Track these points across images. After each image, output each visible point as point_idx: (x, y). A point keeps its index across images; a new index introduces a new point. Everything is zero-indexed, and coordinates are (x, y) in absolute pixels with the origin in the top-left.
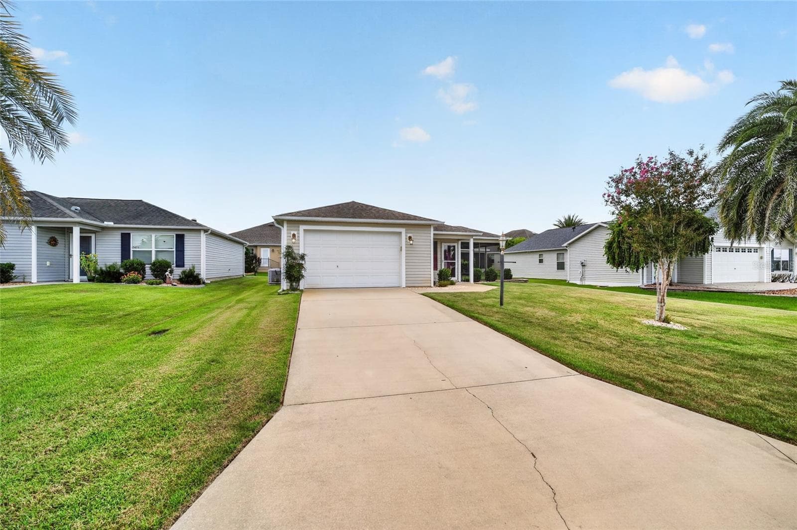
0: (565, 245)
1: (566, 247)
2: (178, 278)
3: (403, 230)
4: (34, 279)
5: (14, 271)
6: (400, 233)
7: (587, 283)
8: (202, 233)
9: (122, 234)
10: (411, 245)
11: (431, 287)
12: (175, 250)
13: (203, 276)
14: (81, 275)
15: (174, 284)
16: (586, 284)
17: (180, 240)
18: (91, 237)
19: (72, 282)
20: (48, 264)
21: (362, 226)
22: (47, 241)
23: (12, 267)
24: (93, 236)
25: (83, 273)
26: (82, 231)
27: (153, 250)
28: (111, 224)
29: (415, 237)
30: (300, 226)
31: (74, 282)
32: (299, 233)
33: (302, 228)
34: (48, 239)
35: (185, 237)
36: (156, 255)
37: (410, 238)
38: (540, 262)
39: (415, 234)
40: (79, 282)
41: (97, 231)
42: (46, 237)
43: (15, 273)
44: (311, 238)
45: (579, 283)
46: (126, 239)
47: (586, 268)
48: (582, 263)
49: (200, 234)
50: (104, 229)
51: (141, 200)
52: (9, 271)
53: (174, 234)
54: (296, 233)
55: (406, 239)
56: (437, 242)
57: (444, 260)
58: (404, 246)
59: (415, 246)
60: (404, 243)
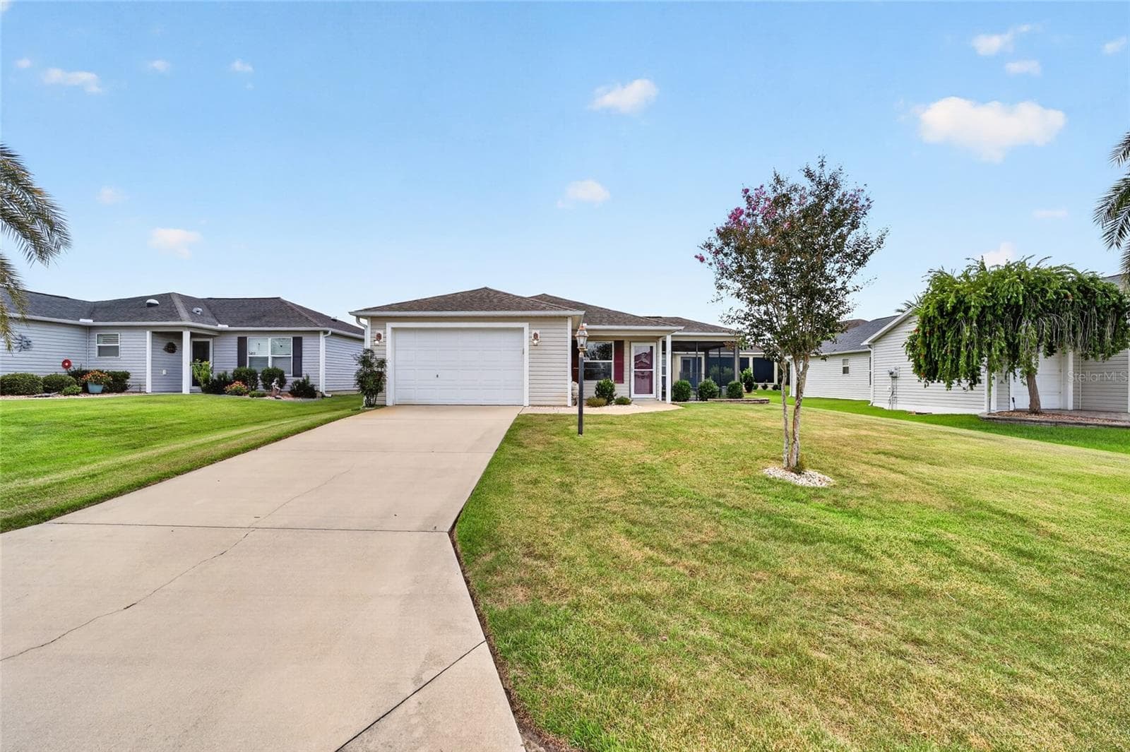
0: (866, 343)
1: (869, 346)
2: (289, 390)
3: (525, 325)
4: (149, 389)
5: (128, 380)
6: (522, 330)
7: (899, 407)
8: (322, 335)
9: (239, 338)
10: (534, 345)
11: (566, 406)
12: (292, 356)
13: (322, 387)
14: (193, 385)
15: (277, 396)
16: (898, 409)
17: (298, 343)
18: (208, 342)
19: (181, 392)
20: (164, 372)
21: (474, 321)
22: (163, 347)
23: (126, 375)
24: (211, 340)
25: (195, 382)
26: (193, 335)
27: (270, 356)
28: (225, 327)
29: (542, 335)
30: (387, 324)
31: (183, 393)
32: (385, 333)
33: (390, 325)
34: (165, 345)
35: (303, 341)
36: (273, 362)
37: (536, 335)
38: (844, 373)
39: (542, 331)
40: (189, 393)
41: (215, 336)
42: (163, 343)
43: (129, 382)
44: (404, 339)
45: (887, 407)
46: (242, 344)
47: (899, 383)
48: (891, 373)
49: (319, 336)
50: (221, 332)
51: (279, 298)
52: (123, 380)
53: (290, 337)
54: (381, 332)
55: (530, 337)
56: (623, 341)
57: (636, 368)
58: (526, 347)
59: (543, 348)
60: (527, 343)
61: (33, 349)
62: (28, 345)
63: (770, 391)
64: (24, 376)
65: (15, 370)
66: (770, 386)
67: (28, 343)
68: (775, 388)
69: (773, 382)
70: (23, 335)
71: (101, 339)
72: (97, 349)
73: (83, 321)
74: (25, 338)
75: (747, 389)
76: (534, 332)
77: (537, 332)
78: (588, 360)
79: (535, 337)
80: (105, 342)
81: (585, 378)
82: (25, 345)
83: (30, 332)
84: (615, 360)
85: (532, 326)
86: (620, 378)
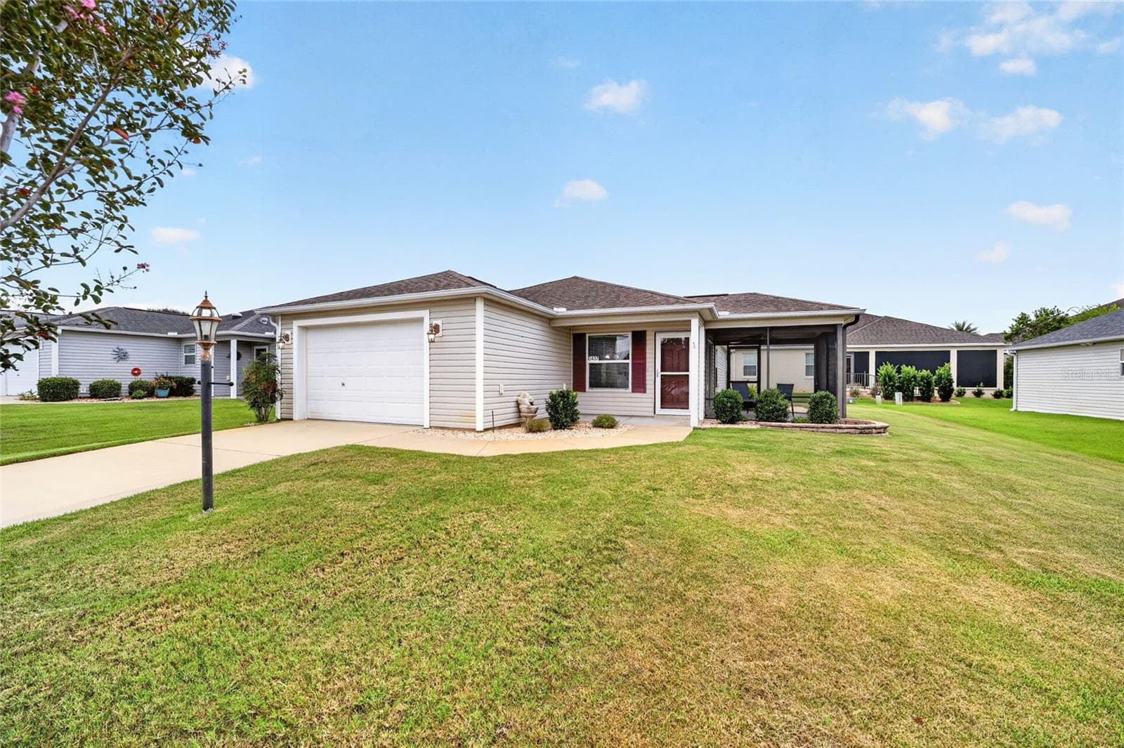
3: (424, 314)
6: (421, 320)
10: (433, 341)
11: (475, 430)
19: (230, 396)
29: (444, 326)
30: (296, 321)
32: (292, 333)
33: (297, 324)
38: (1122, 374)
39: (446, 320)
44: (315, 339)
55: (429, 331)
56: (645, 332)
57: (662, 371)
58: (427, 344)
59: (447, 345)
60: (426, 338)
61: (131, 359)
62: (125, 356)
63: (987, 400)
64: (103, 382)
65: (103, 377)
66: (988, 392)
67: (126, 354)
68: (998, 395)
69: (995, 386)
70: (120, 347)
71: (186, 349)
72: (184, 358)
73: (171, 334)
74: (122, 350)
75: (941, 396)
76: (435, 322)
77: (439, 322)
78: (596, 360)
79: (435, 329)
80: (190, 352)
81: (591, 386)
82: (122, 356)
83: (126, 345)
84: (633, 360)
85: (433, 316)
86: (639, 386)
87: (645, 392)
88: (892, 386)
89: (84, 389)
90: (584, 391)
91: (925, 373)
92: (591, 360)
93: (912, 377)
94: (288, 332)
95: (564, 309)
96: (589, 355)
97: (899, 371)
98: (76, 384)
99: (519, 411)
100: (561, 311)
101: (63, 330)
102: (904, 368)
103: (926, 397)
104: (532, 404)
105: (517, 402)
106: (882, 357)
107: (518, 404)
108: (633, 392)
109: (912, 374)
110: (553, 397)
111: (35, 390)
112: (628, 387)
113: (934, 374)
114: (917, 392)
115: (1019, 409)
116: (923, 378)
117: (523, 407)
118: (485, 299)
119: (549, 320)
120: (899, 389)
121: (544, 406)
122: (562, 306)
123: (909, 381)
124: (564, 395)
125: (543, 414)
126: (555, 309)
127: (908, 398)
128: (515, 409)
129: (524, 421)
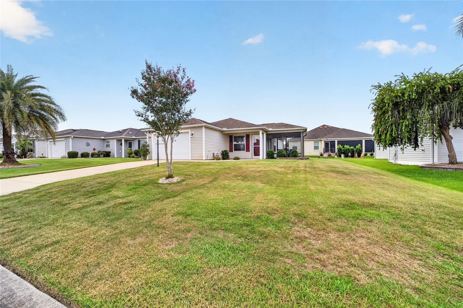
3: (189, 130)
4: (116, 157)
7: (398, 162)
11: (203, 160)
20: (120, 151)
22: (118, 144)
24: (132, 141)
28: (136, 137)
30: (153, 133)
32: (152, 136)
39: (195, 132)
40: (124, 157)
45: (393, 162)
46: (139, 142)
50: (134, 139)
52: (109, 154)
56: (249, 134)
57: (254, 145)
58: (190, 139)
59: (195, 138)
60: (190, 137)
64: (85, 153)
65: (84, 151)
67: (89, 144)
71: (107, 142)
72: (106, 145)
73: (102, 138)
75: (357, 155)
76: (192, 133)
77: (193, 133)
78: (236, 143)
79: (192, 134)
80: (107, 143)
81: (234, 150)
82: (88, 145)
83: (89, 141)
84: (246, 142)
85: (192, 131)
86: (248, 150)
87: (249, 152)
88: (341, 152)
89: (79, 155)
90: (232, 152)
91: (352, 147)
92: (234, 143)
93: (348, 149)
94: (150, 136)
95: (226, 129)
96: (234, 141)
97: (344, 147)
98: (78, 153)
99: (214, 156)
100: (225, 129)
101: (73, 137)
102: (345, 146)
103: (353, 156)
104: (217, 154)
105: (213, 153)
106: (339, 142)
107: (214, 154)
108: (246, 152)
109: (347, 148)
110: (222, 152)
111: (67, 155)
112: (245, 150)
113: (355, 148)
114: (350, 154)
115: (376, 158)
116: (351, 149)
117: (215, 155)
118: (205, 127)
119: (222, 132)
120: (343, 153)
121: (220, 154)
122: (225, 128)
123: (347, 150)
124: (225, 151)
125: (220, 156)
126: (223, 129)
127: (346, 156)
128: (213, 156)
129: (215, 158)
